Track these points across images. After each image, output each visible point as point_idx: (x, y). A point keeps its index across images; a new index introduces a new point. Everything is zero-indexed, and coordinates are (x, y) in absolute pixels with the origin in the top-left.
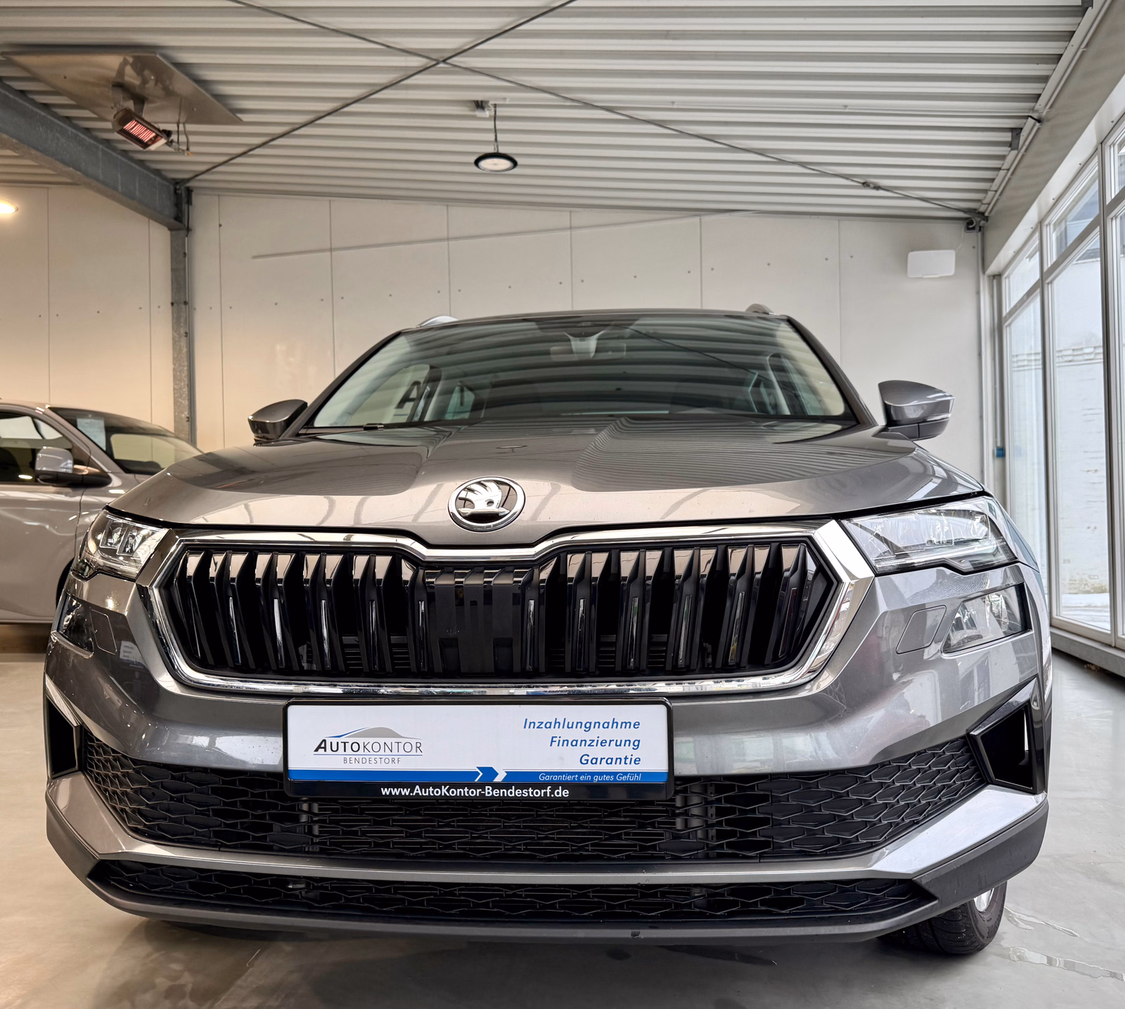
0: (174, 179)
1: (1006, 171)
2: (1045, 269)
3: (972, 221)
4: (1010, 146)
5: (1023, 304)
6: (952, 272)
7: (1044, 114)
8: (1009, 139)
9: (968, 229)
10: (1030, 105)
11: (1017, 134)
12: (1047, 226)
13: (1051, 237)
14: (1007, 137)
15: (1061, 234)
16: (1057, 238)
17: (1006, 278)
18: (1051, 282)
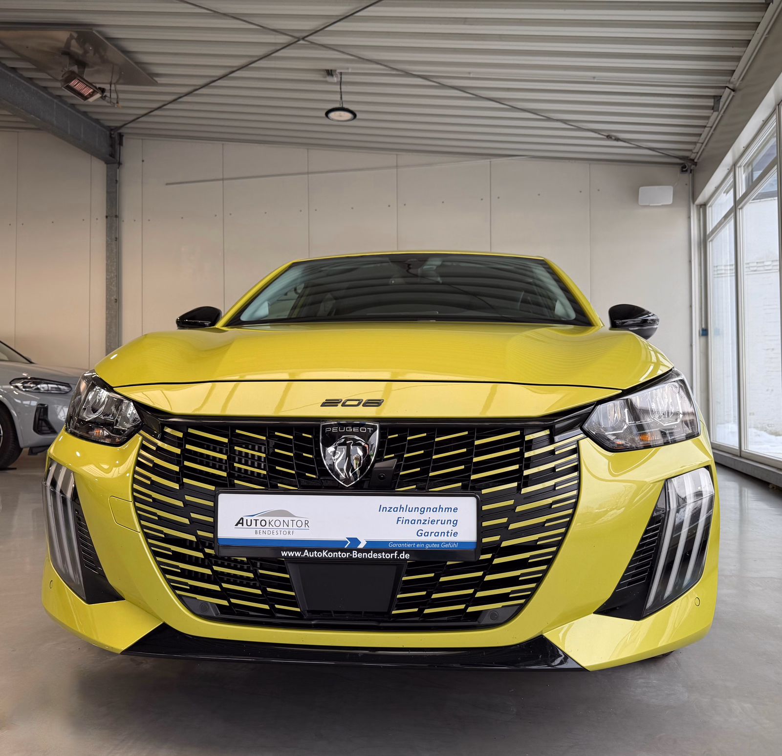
0: (109, 127)
1: (709, 128)
2: (738, 198)
3: (685, 165)
4: (713, 109)
5: (721, 224)
6: (670, 202)
7: (737, 85)
8: (712, 104)
9: (682, 171)
10: (728, 78)
11: (718, 100)
12: (739, 167)
13: (742, 177)
14: (710, 102)
15: (749, 174)
16: (746, 177)
17: (709, 207)
18: (741, 208)
